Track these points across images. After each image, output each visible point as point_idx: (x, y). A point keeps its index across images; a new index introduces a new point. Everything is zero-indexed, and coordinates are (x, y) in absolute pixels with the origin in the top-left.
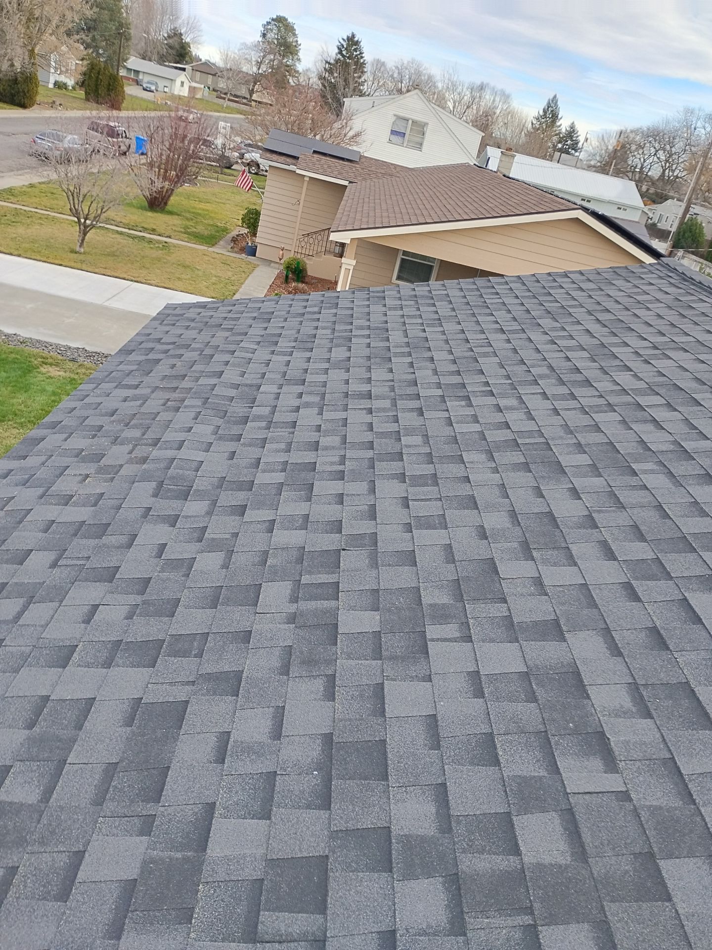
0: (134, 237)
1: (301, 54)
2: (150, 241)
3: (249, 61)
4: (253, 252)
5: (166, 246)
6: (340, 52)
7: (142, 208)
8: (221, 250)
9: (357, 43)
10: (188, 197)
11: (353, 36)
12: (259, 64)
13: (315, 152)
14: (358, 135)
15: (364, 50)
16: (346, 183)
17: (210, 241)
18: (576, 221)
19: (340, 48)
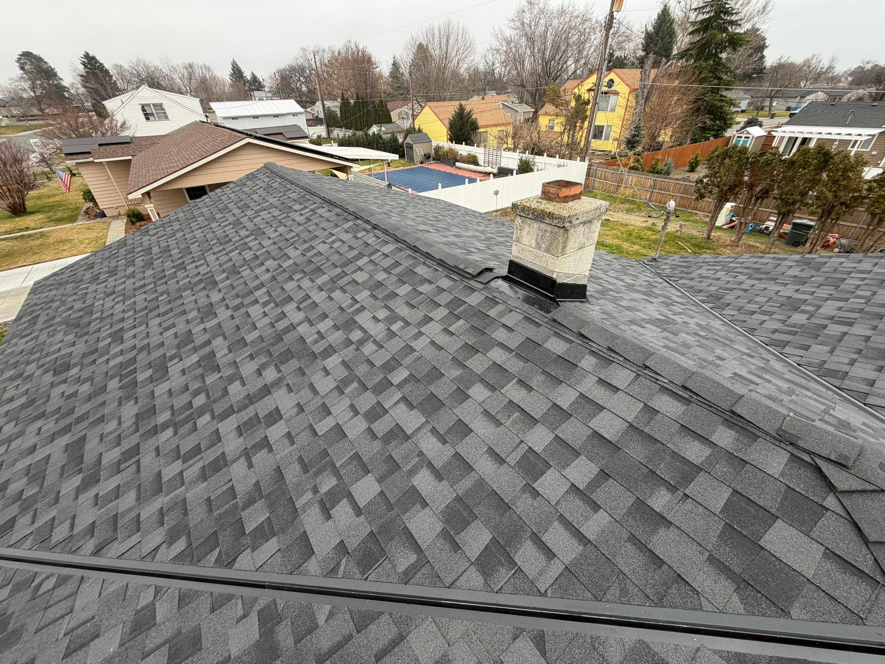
0: (16, 238)
1: (60, 74)
2: (29, 236)
3: (25, 90)
4: (103, 215)
5: (42, 235)
6: (86, 67)
7: (10, 217)
8: (82, 223)
9: (93, 58)
10: (39, 198)
11: (87, 53)
12: (33, 88)
13: (100, 145)
14: (124, 124)
15: (101, 62)
16: (130, 157)
17: (72, 219)
18: (249, 143)
19: (84, 64)
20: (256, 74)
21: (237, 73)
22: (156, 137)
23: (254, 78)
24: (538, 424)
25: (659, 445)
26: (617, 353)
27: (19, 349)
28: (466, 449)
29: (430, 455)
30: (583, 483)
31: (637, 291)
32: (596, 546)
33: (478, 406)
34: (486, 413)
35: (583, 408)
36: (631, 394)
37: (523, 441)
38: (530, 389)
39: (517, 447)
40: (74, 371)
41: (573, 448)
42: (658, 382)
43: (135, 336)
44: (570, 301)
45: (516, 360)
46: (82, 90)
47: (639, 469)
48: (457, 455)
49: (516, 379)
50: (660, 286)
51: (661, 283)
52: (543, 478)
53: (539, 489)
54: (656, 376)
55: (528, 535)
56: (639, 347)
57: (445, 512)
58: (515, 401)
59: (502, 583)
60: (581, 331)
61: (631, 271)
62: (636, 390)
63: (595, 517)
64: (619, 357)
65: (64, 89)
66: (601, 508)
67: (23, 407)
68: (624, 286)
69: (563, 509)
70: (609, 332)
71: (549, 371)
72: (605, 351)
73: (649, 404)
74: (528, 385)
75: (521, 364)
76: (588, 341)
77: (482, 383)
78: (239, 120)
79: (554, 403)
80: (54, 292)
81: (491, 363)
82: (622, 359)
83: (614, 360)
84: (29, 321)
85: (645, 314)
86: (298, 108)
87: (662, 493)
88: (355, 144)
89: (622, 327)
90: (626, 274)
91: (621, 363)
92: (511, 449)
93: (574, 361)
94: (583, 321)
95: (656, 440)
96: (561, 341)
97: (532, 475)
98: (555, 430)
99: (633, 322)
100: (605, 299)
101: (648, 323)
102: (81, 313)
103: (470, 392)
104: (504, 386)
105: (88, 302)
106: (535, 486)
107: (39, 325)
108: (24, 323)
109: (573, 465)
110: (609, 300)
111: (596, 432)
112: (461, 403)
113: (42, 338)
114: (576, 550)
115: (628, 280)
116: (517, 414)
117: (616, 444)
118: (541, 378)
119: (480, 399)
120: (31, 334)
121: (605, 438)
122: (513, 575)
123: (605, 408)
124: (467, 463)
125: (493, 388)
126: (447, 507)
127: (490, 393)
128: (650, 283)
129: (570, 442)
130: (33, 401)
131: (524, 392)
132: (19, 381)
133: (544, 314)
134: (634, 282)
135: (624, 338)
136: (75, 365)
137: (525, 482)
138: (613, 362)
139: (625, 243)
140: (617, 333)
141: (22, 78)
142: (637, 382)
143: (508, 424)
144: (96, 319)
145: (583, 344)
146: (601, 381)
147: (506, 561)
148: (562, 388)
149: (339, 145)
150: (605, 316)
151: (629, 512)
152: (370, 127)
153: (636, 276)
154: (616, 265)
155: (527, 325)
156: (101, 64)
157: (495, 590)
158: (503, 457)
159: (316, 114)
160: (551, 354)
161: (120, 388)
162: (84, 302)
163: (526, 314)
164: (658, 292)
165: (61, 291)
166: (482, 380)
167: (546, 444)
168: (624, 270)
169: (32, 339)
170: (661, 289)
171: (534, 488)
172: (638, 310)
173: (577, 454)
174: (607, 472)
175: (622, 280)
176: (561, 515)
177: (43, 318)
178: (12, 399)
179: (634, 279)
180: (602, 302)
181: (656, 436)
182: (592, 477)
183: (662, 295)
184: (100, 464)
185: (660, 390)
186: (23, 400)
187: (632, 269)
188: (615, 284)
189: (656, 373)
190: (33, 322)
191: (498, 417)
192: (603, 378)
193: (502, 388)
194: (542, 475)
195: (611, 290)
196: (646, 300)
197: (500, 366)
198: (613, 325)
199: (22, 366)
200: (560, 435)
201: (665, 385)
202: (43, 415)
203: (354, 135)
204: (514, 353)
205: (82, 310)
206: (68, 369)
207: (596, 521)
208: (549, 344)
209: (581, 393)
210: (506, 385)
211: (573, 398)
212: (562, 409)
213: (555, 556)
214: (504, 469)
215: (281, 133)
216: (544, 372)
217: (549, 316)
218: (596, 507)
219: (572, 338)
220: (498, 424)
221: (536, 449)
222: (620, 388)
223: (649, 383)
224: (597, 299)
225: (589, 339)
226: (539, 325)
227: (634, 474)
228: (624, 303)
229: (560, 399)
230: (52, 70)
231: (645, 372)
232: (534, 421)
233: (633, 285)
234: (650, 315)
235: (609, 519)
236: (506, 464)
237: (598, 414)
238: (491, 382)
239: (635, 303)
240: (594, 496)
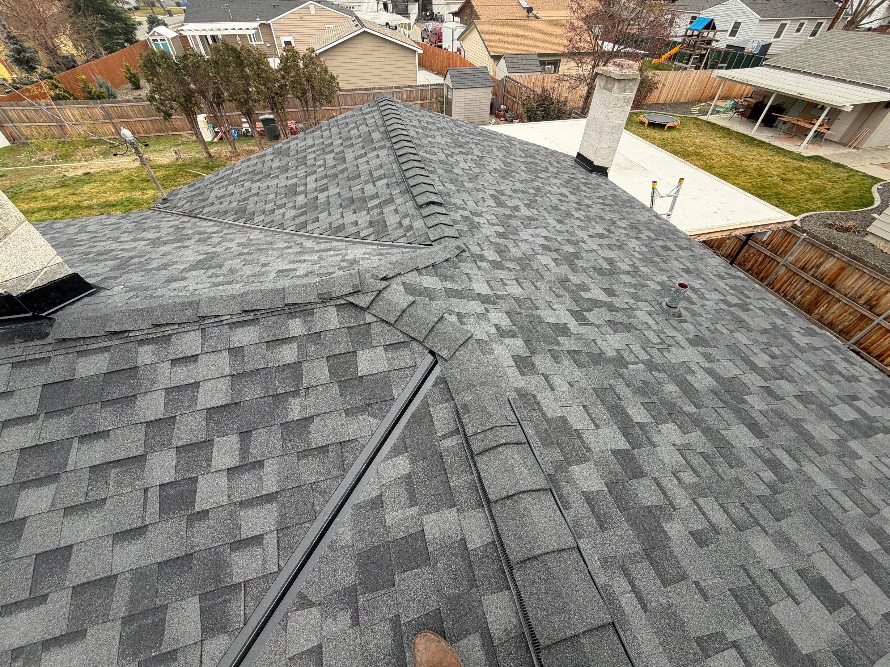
24: (149, 457)
25: (264, 372)
26: (167, 324)
28: (83, 571)
30: (235, 459)
31: (166, 243)
32: (283, 490)
33: (51, 514)
34: (70, 510)
35: (179, 399)
36: (211, 350)
37: (147, 488)
38: (105, 434)
39: (145, 499)
41: (202, 442)
42: (223, 323)
45: (53, 421)
47: (265, 402)
48: (77, 590)
49: (76, 440)
50: (188, 225)
51: (189, 221)
52: (198, 494)
53: (204, 508)
54: (218, 319)
55: (228, 551)
56: (183, 304)
57: (124, 651)
58: (98, 463)
59: (242, 612)
60: (107, 330)
61: (148, 223)
62: (211, 344)
63: (265, 472)
64: (172, 327)
66: (263, 461)
68: (147, 245)
69: (240, 495)
70: (141, 310)
71: (109, 398)
72: (153, 331)
73: (231, 347)
74: (98, 433)
75: (65, 419)
76: (126, 335)
77: (29, 487)
79: (146, 422)
81: (16, 455)
82: (176, 326)
83: (170, 332)
85: (183, 263)
87: (292, 403)
89: (159, 293)
90: (144, 230)
91: (179, 330)
92: (141, 509)
93: (130, 365)
94: (101, 317)
95: (258, 370)
96: (94, 357)
97: (186, 505)
98: (171, 444)
99: (170, 280)
100: (128, 272)
101: (190, 270)
103: (19, 513)
104: (66, 461)
106: (197, 509)
109: (215, 454)
110: (135, 271)
111: (209, 409)
112: (20, 537)
114: (273, 510)
115: (150, 235)
116: (114, 473)
117: (233, 402)
118: (108, 411)
119: (46, 504)
121: (221, 406)
122: (245, 593)
123: (200, 382)
125: (52, 478)
126: (121, 643)
127: (53, 486)
128: (177, 227)
129: (195, 440)
131: (99, 445)
133: (40, 342)
134: (158, 235)
137: (185, 518)
138: (170, 335)
140: (152, 303)
142: (207, 336)
143: (112, 491)
145: (124, 341)
146: (175, 362)
147: (228, 595)
148: (142, 401)
150: (132, 294)
151: (284, 440)
153: (158, 227)
154: (126, 225)
155: (26, 371)
157: (242, 625)
158: (139, 524)
160: (95, 379)
163: (11, 360)
164: (190, 232)
166: (24, 485)
167: (174, 464)
168: (139, 226)
170: (192, 227)
171: (198, 513)
172: (174, 264)
173: (209, 443)
174: (245, 430)
175: (142, 239)
176: (241, 502)
179: (157, 230)
180: (124, 278)
181: (257, 367)
182: (238, 446)
183: (195, 234)
185: (230, 328)
187: (148, 221)
188: (134, 248)
189: (216, 316)
191: (93, 496)
192: (174, 357)
193: (66, 466)
194: (195, 493)
195: (132, 258)
196: (178, 247)
197: (37, 445)
198: (146, 298)
200: (180, 444)
201: (230, 321)
204: (42, 415)
207: (268, 473)
208: (81, 370)
209: (166, 389)
210: (68, 457)
211: (162, 400)
212: (160, 420)
213: (262, 535)
214: (151, 533)
216: (105, 404)
217: (48, 340)
218: (260, 464)
219: (105, 344)
220: (100, 503)
221: (167, 480)
222: (197, 353)
223: (217, 329)
224: (117, 278)
225: (126, 331)
226: (48, 359)
227: (264, 410)
228: (154, 264)
229: (149, 413)
231: (206, 322)
232: (141, 459)
234: (189, 261)
235: (275, 461)
236: (150, 527)
237: (198, 392)
238: (42, 474)
239: (168, 257)
240: (252, 459)
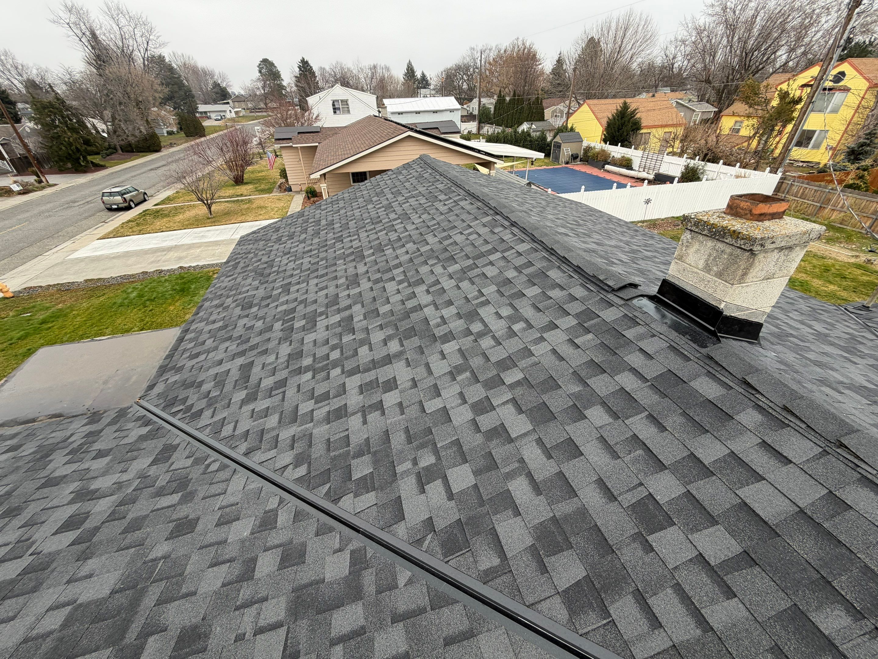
0: (234, 201)
1: (282, 76)
2: (242, 201)
3: (258, 89)
4: (290, 190)
5: (250, 201)
6: (300, 70)
7: (233, 185)
8: (276, 194)
9: (307, 62)
10: (252, 172)
11: (303, 59)
12: (264, 87)
13: (299, 133)
14: (318, 116)
15: (311, 65)
16: (317, 144)
17: (269, 191)
18: (409, 136)
19: (299, 67)
20: (426, 73)
21: (410, 72)
22: (338, 128)
23: (424, 76)
24: (666, 471)
25: (844, 551)
26: (797, 417)
27: (224, 285)
28: (572, 471)
29: (532, 466)
30: (715, 558)
31: (832, 344)
32: (720, 639)
33: (595, 430)
34: (602, 440)
35: (732, 470)
36: (810, 473)
37: (643, 484)
38: (662, 428)
39: (635, 488)
40: (255, 309)
41: (708, 513)
42: (858, 469)
43: (298, 291)
44: (734, 339)
45: (650, 392)
46: (294, 88)
47: (805, 569)
48: (561, 475)
49: (647, 413)
50: (870, 344)
51: (872, 340)
52: (661, 533)
53: (654, 544)
54: (856, 461)
55: (631, 590)
56: (835, 417)
57: (537, 528)
58: (641, 437)
59: (589, 628)
60: (747, 378)
61: (825, 317)
62: (818, 469)
63: (725, 604)
64: (798, 423)
65: (282, 87)
66: (736, 596)
67: (220, 329)
68: (812, 334)
69: (682, 577)
70: (789, 387)
71: (691, 415)
72: (778, 409)
73: (837, 493)
74: (660, 424)
75: (656, 398)
76: (754, 392)
77: (603, 407)
78: (404, 115)
79: (692, 453)
80: (251, 246)
81: (617, 388)
82: (804, 426)
83: (791, 424)
84: (233, 265)
85: (843, 375)
86: (456, 105)
87: (836, 612)
88: (503, 140)
89: (809, 386)
90: (816, 320)
91: (801, 431)
92: (626, 488)
93: (730, 412)
94: (751, 366)
95: (839, 542)
96: (715, 384)
97: (647, 526)
98: (688, 484)
99: (823, 382)
100: (783, 345)
101: (849, 388)
102: (265, 265)
103: (587, 413)
104: (630, 417)
105: (272, 257)
106: (650, 538)
107: (239, 270)
108: (229, 266)
109: (706, 532)
110: (789, 348)
111: (746, 504)
112: (575, 422)
113: (239, 280)
114: (692, 632)
115: (819, 327)
116: (640, 452)
117: (774, 527)
118: (680, 420)
119: (599, 423)
120: (232, 275)
121: (758, 515)
122: (604, 625)
123: (764, 479)
124: (571, 486)
125: (615, 416)
126: (541, 524)
127: (611, 420)
128: (853, 338)
129: (706, 504)
130: (226, 326)
131: (653, 430)
132: (220, 309)
133: (697, 348)
134: (828, 332)
135: (812, 401)
136: (256, 305)
137: (637, 531)
138: (788, 426)
139: (815, 280)
140: (801, 391)
141: (259, 79)
142: (822, 460)
143: (627, 459)
144: (274, 272)
145: (747, 394)
146: (764, 444)
147: (598, 606)
148: (706, 439)
149: (487, 141)
150: (782, 367)
151: (779, 616)
152: (521, 124)
153: (832, 325)
154: (802, 305)
155: (671, 355)
156: (311, 67)
157: (580, 632)
158: (615, 493)
159: (471, 111)
160: (698, 396)
161: (282, 330)
162: (269, 257)
163: (672, 343)
164: (866, 352)
165: (256, 246)
166: (604, 404)
167: (673, 496)
168: (814, 314)
169: (233, 279)
170: (870, 348)
171: (647, 541)
172: (832, 369)
173: (713, 521)
174: (753, 556)
175: (810, 327)
176: (678, 584)
177: (242, 265)
178: (214, 322)
179: (829, 327)
180: (778, 348)
181: (842, 538)
182: (731, 555)
183: (871, 356)
184: (259, 386)
185: (859, 480)
186: (221, 324)
187: (826, 315)
188: (798, 329)
189: (857, 457)
190: (235, 267)
191: (617, 448)
192: (769, 442)
193: (627, 419)
194: (661, 529)
195: (792, 335)
196: (845, 358)
197: (629, 394)
198: (794, 379)
199: (224, 298)
200: (694, 492)
201: (869, 476)
202: (230, 338)
203: (503, 132)
204: (650, 383)
205: (266, 263)
206: (251, 307)
207: (726, 609)
208: (697, 383)
209: (732, 452)
210: (632, 416)
211: (720, 455)
212: (702, 462)
213: (661, 626)
214: (613, 507)
215: (437, 128)
216: (685, 414)
217: (704, 351)
218: (730, 594)
219: (731, 384)
220: (615, 455)
221: (658, 498)
222: (793, 460)
223: (842, 467)
224: (772, 343)
225: (756, 390)
226: (688, 359)
227: (794, 573)
228: (811, 356)
229: (701, 451)
230: (279, 72)
231: (839, 450)
232: (661, 466)
233: (826, 335)
234: (852, 379)
235: (746, 614)
236: (617, 503)
237: (753, 483)
238: (614, 409)
239: (829, 359)
240: (728, 579)
